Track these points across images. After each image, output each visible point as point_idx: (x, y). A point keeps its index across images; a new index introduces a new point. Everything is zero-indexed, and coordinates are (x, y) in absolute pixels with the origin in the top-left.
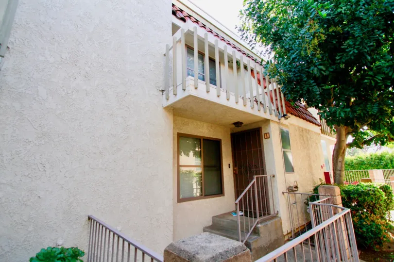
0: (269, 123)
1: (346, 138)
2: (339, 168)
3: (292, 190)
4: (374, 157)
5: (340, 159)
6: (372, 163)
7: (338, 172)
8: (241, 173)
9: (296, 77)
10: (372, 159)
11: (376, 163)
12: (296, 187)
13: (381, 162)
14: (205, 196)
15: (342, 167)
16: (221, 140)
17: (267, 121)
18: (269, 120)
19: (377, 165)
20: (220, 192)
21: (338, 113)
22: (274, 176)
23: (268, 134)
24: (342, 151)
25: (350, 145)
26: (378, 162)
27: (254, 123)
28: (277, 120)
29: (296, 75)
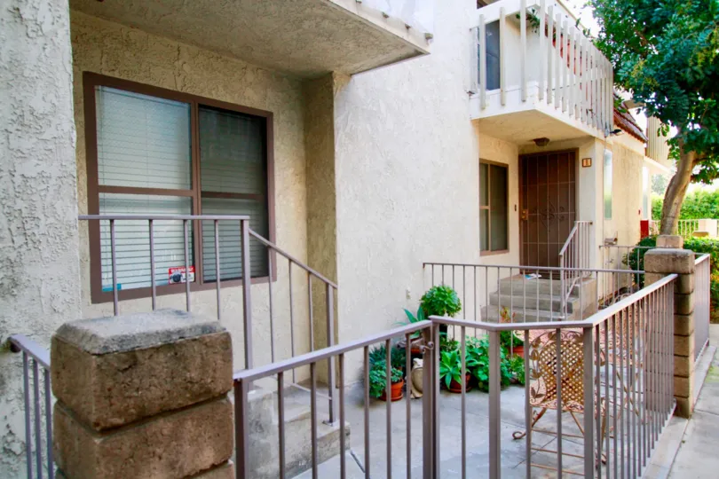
0: (594, 143)
1: (693, 167)
2: (671, 214)
3: (610, 243)
4: (700, 197)
5: (676, 200)
6: (696, 208)
7: (669, 220)
8: (534, 219)
9: (664, 84)
10: (696, 200)
11: (703, 209)
12: (616, 240)
13: (711, 208)
14: (492, 250)
15: (676, 213)
16: (507, 165)
17: (591, 139)
18: (594, 138)
19: (704, 213)
20: (504, 247)
21: (706, 137)
22: (591, 223)
23: (589, 161)
24: (683, 187)
25: (695, 178)
26: (707, 207)
27: (568, 140)
28: (602, 138)
29: (665, 82)
